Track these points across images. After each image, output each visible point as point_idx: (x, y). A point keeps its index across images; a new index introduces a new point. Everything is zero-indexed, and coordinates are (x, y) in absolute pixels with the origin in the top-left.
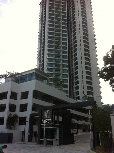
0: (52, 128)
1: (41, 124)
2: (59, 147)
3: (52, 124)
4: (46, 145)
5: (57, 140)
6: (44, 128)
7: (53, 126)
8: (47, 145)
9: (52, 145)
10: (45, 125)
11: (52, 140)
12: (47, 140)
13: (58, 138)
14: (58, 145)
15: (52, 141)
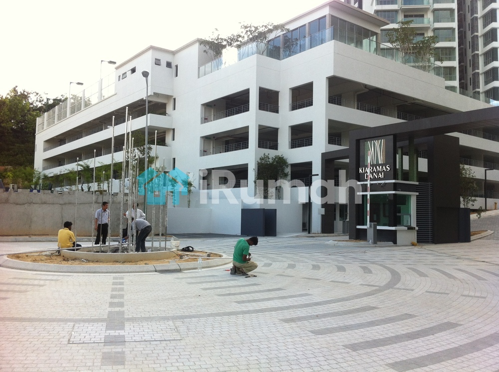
0: (394, 192)
2: (416, 249)
3: (393, 181)
4: (375, 243)
5: (410, 228)
6: (368, 193)
7: (395, 187)
8: (378, 243)
9: (395, 242)
10: (369, 186)
11: (393, 228)
12: (379, 228)
13: (414, 224)
14: (413, 245)
15: (395, 231)
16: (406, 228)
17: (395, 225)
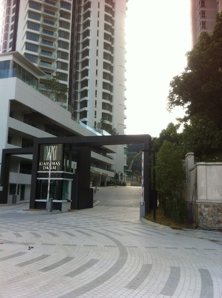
0: (62, 179)
1: (38, 172)
2: (70, 213)
3: (62, 172)
4: (51, 211)
5: (69, 201)
6: (49, 179)
7: (63, 175)
8: (53, 211)
9: (61, 210)
10: (50, 174)
11: (60, 201)
12: (54, 201)
13: (70, 199)
14: (69, 211)
15: (61, 203)
16: (67, 201)
17: (61, 199)
